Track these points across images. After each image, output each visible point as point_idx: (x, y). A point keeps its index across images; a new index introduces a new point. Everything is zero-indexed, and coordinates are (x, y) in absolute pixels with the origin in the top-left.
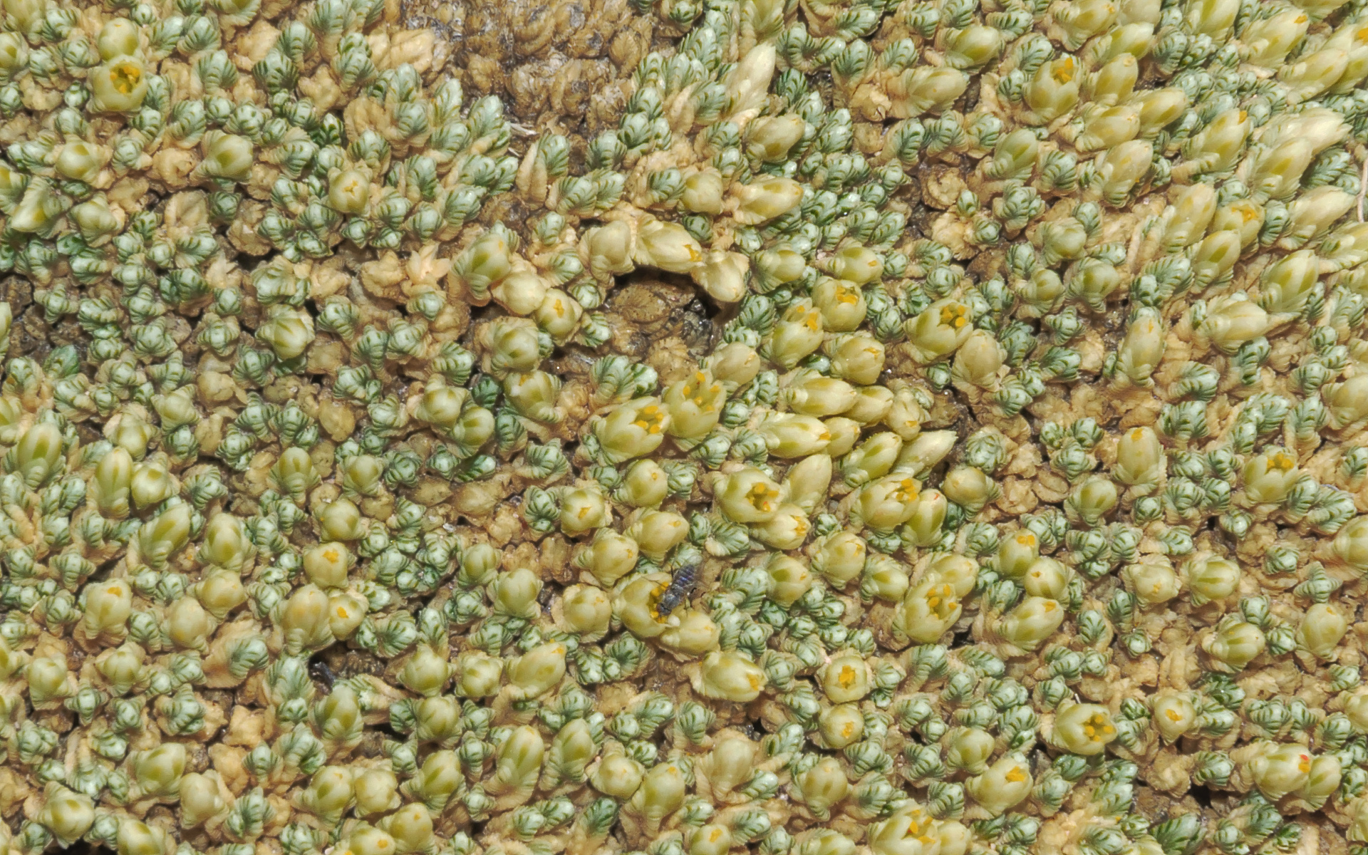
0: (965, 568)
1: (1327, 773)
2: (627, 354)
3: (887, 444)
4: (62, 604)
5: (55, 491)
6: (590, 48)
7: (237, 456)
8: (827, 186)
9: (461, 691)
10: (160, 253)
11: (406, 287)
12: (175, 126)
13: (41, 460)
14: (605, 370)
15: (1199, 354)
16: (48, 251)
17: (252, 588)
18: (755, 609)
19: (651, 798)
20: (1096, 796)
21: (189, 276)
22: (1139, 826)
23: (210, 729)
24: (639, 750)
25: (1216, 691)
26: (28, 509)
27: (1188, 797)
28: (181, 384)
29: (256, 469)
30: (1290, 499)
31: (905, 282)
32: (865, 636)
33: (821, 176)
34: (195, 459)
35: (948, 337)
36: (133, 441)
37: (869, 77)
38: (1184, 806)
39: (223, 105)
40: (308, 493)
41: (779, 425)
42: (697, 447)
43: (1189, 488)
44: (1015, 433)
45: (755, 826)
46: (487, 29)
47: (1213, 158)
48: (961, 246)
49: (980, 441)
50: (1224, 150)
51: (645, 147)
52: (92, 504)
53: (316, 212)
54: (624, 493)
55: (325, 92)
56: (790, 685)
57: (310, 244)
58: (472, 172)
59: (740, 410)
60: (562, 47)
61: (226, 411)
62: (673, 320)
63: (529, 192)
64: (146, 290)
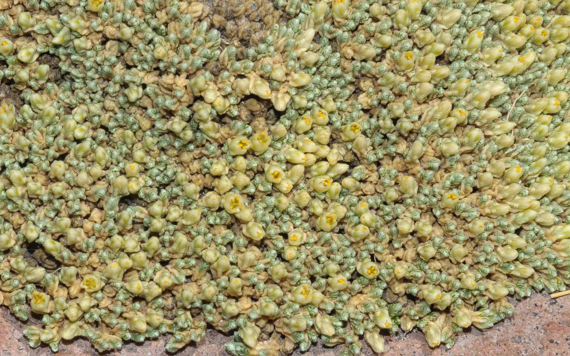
0: (341, 210)
1: (446, 300)
2: (244, 121)
3: (324, 165)
4: (44, 166)
5: (51, 128)
6: (256, 18)
7: (113, 128)
8: (326, 77)
9: (167, 218)
10: (98, 59)
11: (174, 86)
12: (112, 19)
13: (48, 118)
14: (235, 124)
15: (437, 155)
16: (65, 51)
17: (107, 172)
18: (270, 210)
19: (218, 265)
20: (371, 291)
21: (106, 69)
22: (383, 304)
23: (84, 214)
24: (220, 249)
25: (420, 264)
26: (42, 132)
27: (405, 296)
28: (99, 102)
29: (117, 134)
30: (456, 208)
31: (346, 113)
32: (306, 225)
33: (324, 74)
34: (99, 126)
35: (352, 135)
36: (78, 118)
37: (349, 44)
38: (403, 299)
39: (128, 16)
40: (133, 145)
41: (291, 152)
42: (261, 155)
43: (423, 198)
44: (370, 169)
45: (252, 280)
46: (223, 6)
47: (456, 92)
48: (366, 105)
49: (357, 170)
50: (460, 91)
51: (264, 55)
52: (62, 135)
53: (149, 57)
54: (233, 165)
55: (162, 18)
56: (275, 237)
57: (146, 66)
58: (202, 54)
59: (279, 145)
60: (247, 16)
61: (111, 114)
62: (262, 112)
63: (223, 62)
64: (93, 70)
